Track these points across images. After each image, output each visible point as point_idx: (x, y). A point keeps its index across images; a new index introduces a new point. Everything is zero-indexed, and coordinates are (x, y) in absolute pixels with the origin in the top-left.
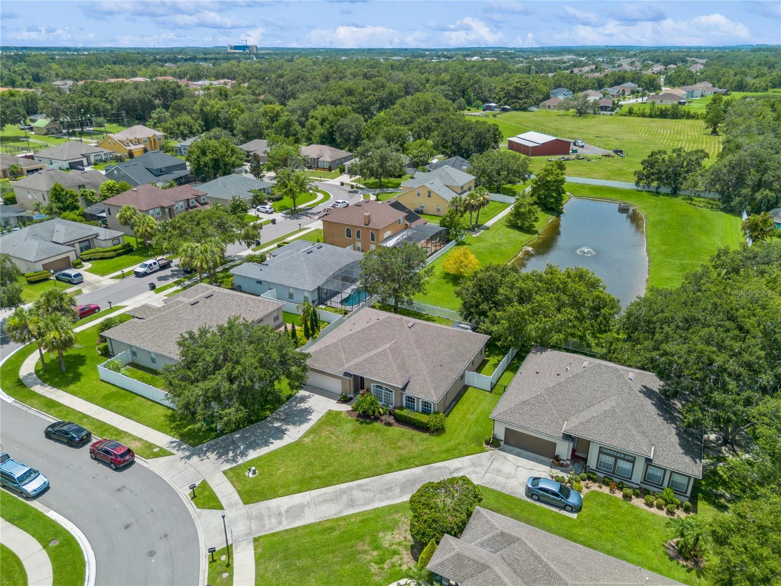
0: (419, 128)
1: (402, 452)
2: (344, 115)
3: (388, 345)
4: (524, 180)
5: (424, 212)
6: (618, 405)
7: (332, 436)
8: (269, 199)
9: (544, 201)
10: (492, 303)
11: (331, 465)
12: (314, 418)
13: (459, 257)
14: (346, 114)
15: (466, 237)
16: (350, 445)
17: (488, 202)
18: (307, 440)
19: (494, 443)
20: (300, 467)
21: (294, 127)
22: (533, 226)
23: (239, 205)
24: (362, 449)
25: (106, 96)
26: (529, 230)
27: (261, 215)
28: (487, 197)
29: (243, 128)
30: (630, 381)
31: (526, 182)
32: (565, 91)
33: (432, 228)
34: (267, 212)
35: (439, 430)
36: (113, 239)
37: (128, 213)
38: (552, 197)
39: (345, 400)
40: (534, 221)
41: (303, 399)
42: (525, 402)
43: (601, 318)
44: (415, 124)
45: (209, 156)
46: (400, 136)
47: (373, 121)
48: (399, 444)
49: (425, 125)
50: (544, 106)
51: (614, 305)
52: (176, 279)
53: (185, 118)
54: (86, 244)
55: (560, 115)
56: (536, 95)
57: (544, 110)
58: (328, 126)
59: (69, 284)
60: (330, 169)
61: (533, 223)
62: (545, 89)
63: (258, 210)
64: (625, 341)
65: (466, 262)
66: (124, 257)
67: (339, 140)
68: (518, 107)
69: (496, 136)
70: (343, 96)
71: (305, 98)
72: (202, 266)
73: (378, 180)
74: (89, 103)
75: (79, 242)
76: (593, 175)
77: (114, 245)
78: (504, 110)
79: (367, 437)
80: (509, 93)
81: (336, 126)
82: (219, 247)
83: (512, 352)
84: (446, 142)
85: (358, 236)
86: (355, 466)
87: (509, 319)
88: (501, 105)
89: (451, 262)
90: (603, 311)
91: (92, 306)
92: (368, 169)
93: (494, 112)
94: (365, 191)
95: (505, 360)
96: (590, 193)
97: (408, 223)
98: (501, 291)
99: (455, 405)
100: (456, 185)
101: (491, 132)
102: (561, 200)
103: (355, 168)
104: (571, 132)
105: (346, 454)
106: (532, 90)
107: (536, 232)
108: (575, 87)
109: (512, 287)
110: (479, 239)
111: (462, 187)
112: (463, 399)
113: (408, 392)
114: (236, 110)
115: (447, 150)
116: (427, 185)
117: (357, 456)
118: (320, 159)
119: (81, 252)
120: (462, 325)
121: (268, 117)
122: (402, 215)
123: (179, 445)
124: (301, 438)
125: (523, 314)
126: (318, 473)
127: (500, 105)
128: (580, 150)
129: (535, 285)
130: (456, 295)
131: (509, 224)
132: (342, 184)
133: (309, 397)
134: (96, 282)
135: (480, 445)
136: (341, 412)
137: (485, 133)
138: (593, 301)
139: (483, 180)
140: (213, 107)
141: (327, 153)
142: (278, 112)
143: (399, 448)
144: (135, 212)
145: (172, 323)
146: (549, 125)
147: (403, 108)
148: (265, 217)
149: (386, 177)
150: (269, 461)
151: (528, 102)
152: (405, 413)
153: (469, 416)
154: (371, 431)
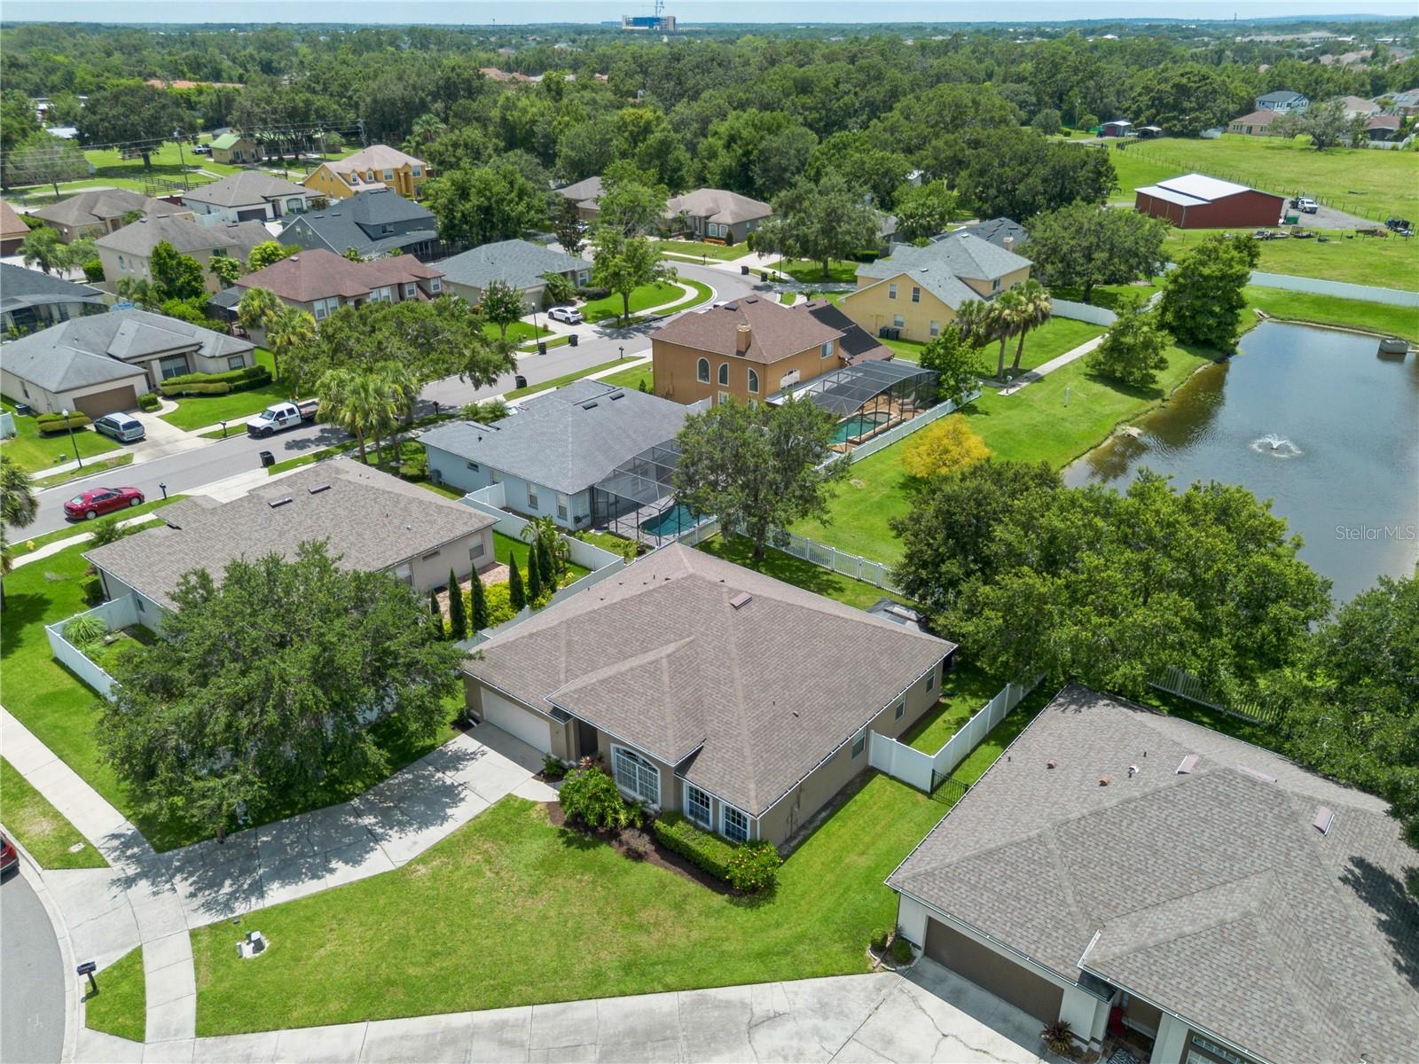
0: (936, 159)
1: (643, 940)
2: (774, 129)
3: (671, 648)
4: (1150, 273)
5: (902, 335)
6: (1267, 906)
7: (485, 868)
8: (581, 295)
9: (1190, 324)
10: (975, 561)
11: (452, 951)
12: (460, 816)
13: (939, 439)
14: (779, 127)
15: (980, 395)
16: (519, 901)
17: (1045, 316)
18: (422, 870)
19: (896, 953)
20: (377, 946)
21: (676, 153)
22: (1153, 379)
23: (500, 301)
24: (545, 918)
25: (350, 93)
26: (1142, 388)
27: (552, 326)
28: (1044, 304)
29: (573, 154)
30: (1316, 837)
31: (1155, 279)
32: (1292, 97)
33: (900, 368)
34: (567, 321)
35: (756, 892)
36: (230, 357)
37: (256, 303)
38: (1212, 313)
39: (552, 773)
40: (1156, 367)
41: (456, 761)
42: (990, 853)
43: (1265, 628)
44: (928, 151)
45: (475, 200)
46: (886, 173)
47: (832, 141)
48: (645, 916)
49: (949, 153)
50: (1239, 129)
51: (1309, 595)
52: (323, 448)
53: (473, 133)
54: (180, 363)
55: (1273, 148)
56: (1222, 103)
57: (1238, 137)
58: (740, 151)
59: (115, 443)
60: (729, 241)
61: (1153, 372)
62: (1243, 91)
63: (551, 316)
64: (1329, 698)
65: (955, 452)
66: (245, 394)
67: (759, 182)
68: (1178, 128)
69: (1099, 179)
70: (787, 95)
71: (712, 98)
72: (353, 421)
73: (820, 265)
74: (308, 103)
75: (161, 360)
76: (1326, 273)
77: (232, 369)
78: (1147, 135)
79: (572, 883)
80: (1160, 99)
81: (756, 152)
82: (400, 383)
83: (1010, 694)
84: (987, 187)
85: (723, 380)
86: (510, 963)
87: (1009, 608)
88: (1141, 124)
89: (923, 449)
90: (1273, 610)
91: (126, 492)
92: (797, 238)
93: (1121, 140)
94: (786, 289)
95: (987, 712)
96: (1311, 312)
97: (846, 356)
98: (998, 531)
99: (825, 821)
100: (981, 277)
101: (1090, 167)
102: (1232, 324)
103: (769, 235)
104: (1290, 181)
105: (502, 927)
106: (1214, 91)
107: (1158, 394)
108: (1314, 90)
109: (1027, 526)
110: (1014, 402)
111: (996, 283)
112: (852, 806)
113: (693, 778)
114: (566, 118)
115: (985, 206)
116: (914, 274)
117: (525, 938)
118: (711, 220)
119: (165, 378)
120: (897, 609)
121: (626, 134)
122: (832, 334)
123: (127, 845)
124: (410, 864)
125: (1043, 599)
126: (411, 971)
127: (1136, 126)
128: (1305, 219)
129: (1090, 525)
130: (894, 533)
131: (1094, 373)
132: (745, 271)
133: (471, 757)
134: (168, 443)
135: (857, 950)
136: (535, 803)
137: (1074, 169)
138: (1250, 582)
139: (1049, 268)
140: (524, 111)
141: (725, 206)
142: (648, 123)
143: (641, 926)
144: (273, 301)
145: (219, 546)
146: (1244, 165)
147: (907, 118)
148: (561, 331)
149: (837, 258)
150: (308, 919)
151: (1203, 117)
152: (677, 831)
153: (851, 858)
154: (585, 868)
